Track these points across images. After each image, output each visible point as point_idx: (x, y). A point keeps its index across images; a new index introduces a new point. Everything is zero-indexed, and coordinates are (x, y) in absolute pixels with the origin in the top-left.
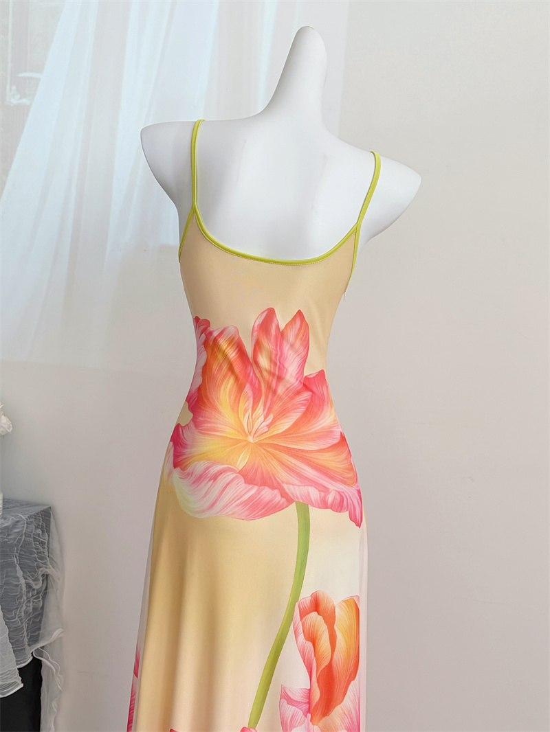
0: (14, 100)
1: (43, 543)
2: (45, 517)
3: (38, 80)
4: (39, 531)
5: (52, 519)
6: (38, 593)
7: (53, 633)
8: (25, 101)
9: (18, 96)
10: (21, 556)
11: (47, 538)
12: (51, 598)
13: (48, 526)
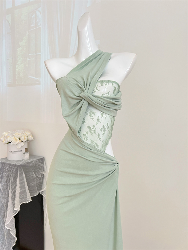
1: (41, 166)
4: (40, 163)
5: (44, 161)
6: (40, 178)
10: (34, 169)
11: (42, 165)
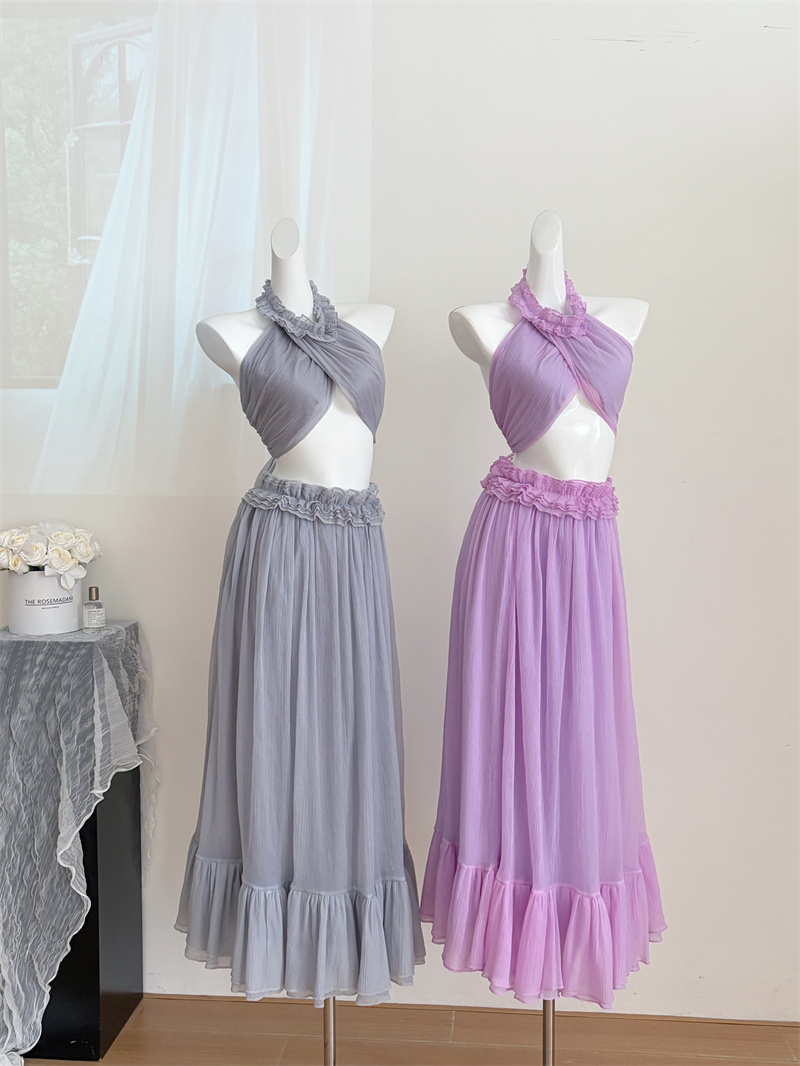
0: (75, 260)
1: (137, 652)
2: (134, 630)
3: (98, 242)
4: (133, 642)
5: (140, 633)
7: (151, 730)
8: (86, 261)
9: (79, 257)
11: (139, 648)
12: (144, 702)
13: (138, 638)
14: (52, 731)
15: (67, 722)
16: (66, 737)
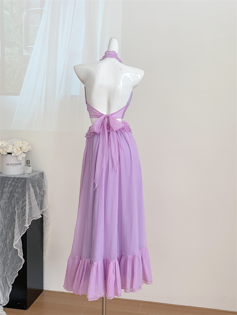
1: (42, 181)
2: (42, 174)
3: (33, 48)
5: (44, 175)
6: (42, 196)
7: (46, 207)
9: (27, 53)
10: (37, 184)
12: (45, 197)
13: (43, 177)
14: (13, 205)
15: (18, 203)
16: (17, 208)
